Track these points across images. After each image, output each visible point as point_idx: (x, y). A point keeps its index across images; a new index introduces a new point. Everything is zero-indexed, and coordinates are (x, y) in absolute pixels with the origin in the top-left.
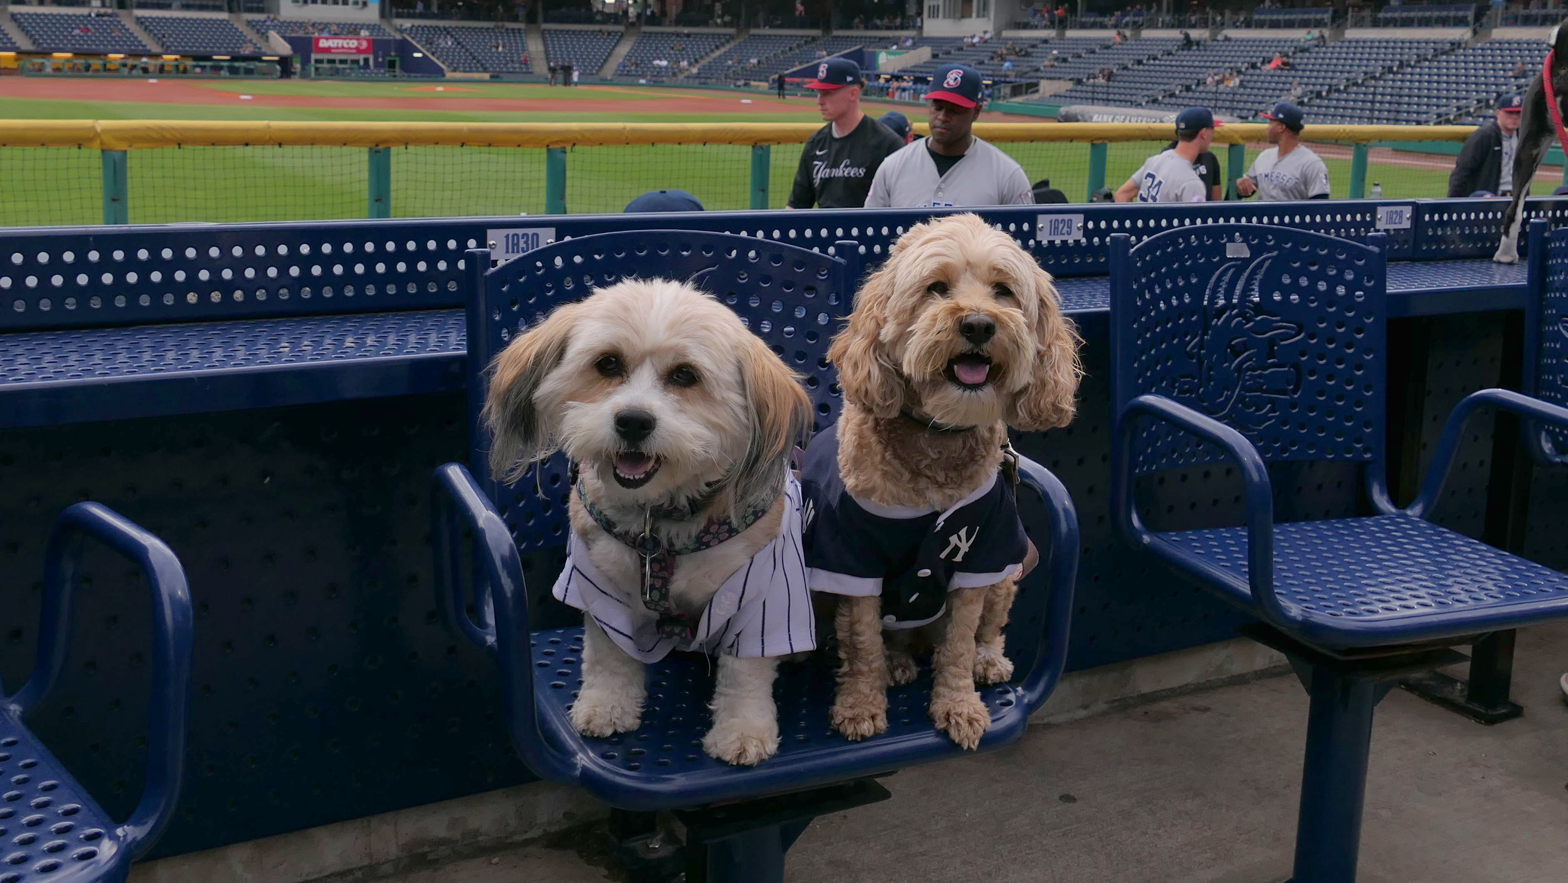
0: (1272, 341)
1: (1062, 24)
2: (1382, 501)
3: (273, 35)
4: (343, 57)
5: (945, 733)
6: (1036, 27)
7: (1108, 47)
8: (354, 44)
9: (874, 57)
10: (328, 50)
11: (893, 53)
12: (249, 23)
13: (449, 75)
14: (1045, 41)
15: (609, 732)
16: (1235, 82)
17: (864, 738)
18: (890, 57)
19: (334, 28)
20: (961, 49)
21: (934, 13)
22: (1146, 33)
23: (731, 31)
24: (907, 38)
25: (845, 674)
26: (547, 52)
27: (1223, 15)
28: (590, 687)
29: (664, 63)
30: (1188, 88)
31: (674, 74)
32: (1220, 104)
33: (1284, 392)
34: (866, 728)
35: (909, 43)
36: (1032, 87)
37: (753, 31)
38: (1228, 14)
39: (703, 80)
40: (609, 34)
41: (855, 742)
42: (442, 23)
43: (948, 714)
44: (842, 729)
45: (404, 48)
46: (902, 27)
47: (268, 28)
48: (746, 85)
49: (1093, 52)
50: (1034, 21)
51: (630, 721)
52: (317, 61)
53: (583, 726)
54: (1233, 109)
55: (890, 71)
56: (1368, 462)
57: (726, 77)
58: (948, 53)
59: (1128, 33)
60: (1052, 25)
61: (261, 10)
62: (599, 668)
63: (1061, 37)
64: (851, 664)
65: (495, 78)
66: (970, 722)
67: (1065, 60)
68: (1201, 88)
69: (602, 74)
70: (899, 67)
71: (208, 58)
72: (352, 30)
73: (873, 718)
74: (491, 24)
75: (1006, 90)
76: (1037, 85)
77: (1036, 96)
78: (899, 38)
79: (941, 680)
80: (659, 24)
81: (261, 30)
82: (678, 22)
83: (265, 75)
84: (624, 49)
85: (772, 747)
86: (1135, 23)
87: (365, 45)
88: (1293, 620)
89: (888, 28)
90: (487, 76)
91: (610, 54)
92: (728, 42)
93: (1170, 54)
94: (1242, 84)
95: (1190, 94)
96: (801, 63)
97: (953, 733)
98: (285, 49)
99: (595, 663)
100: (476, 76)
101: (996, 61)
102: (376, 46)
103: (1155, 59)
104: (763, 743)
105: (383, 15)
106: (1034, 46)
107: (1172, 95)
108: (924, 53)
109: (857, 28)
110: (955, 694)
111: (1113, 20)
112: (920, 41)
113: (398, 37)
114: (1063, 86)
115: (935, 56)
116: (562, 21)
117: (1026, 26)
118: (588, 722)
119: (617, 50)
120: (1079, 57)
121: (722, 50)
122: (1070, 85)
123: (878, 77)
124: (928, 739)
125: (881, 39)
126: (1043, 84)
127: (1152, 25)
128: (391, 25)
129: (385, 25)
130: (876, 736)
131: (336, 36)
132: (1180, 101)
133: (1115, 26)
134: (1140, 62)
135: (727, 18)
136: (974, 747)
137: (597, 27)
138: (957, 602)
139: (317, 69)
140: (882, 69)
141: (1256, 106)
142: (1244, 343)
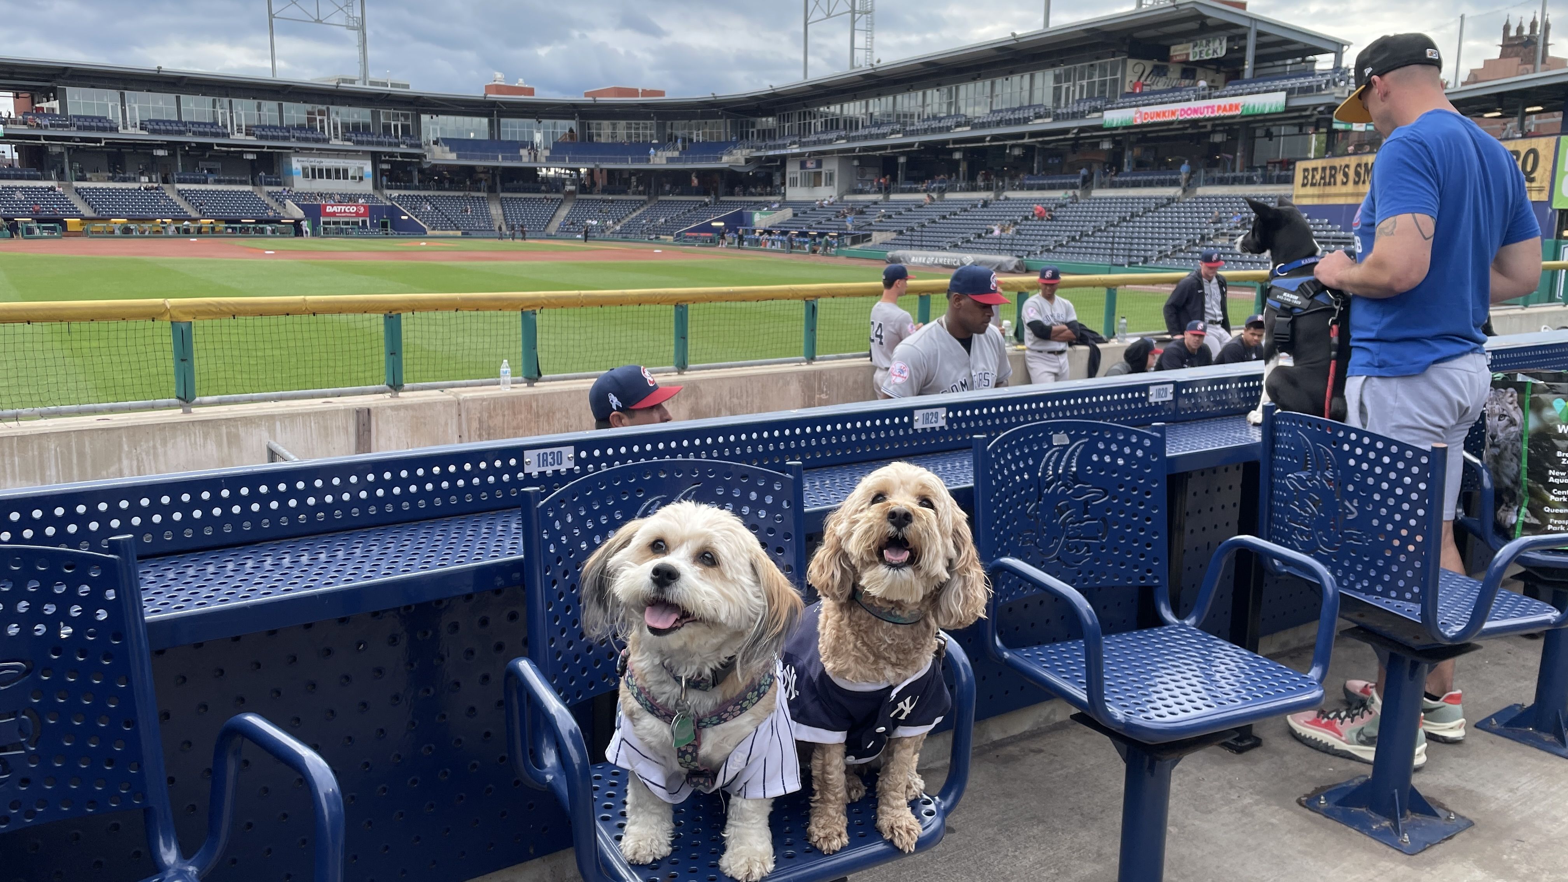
0: (1086, 502)
1: (887, 190)
2: (1168, 616)
3: (288, 202)
4: (346, 219)
5: (891, 841)
6: (868, 192)
7: (921, 207)
8: (353, 209)
9: (751, 216)
10: (333, 214)
11: (765, 214)
12: (269, 193)
13: (430, 233)
14: (875, 203)
15: (650, 860)
16: (1011, 231)
17: (835, 852)
18: (764, 217)
19: (337, 197)
20: (814, 210)
21: (794, 183)
22: (948, 196)
23: (645, 198)
24: (775, 202)
25: (817, 801)
26: (504, 215)
27: (1003, 181)
28: (634, 823)
29: (595, 223)
30: (980, 236)
31: (603, 231)
32: (1002, 247)
33: (1096, 539)
34: (836, 844)
35: (776, 206)
36: (867, 237)
37: (661, 198)
38: (1007, 180)
39: (625, 235)
40: (552, 200)
41: (829, 855)
42: (422, 193)
43: (892, 828)
44: (818, 845)
45: (393, 212)
46: (771, 194)
47: (285, 198)
48: (657, 238)
49: (910, 210)
50: (867, 188)
51: (665, 850)
52: (324, 223)
53: (631, 857)
54: (1012, 250)
55: (763, 226)
56: (1157, 586)
57: (642, 232)
58: (805, 213)
59: (935, 196)
60: (879, 191)
61: (278, 184)
62: (639, 810)
63: (887, 199)
64: (822, 794)
65: (466, 235)
66: (908, 832)
67: (890, 217)
68: (990, 235)
69: (548, 231)
70: (769, 224)
71: (238, 222)
72: (351, 199)
73: (839, 835)
74: (461, 194)
75: (848, 241)
76: (870, 235)
77: (870, 244)
78: (769, 202)
79: (884, 801)
80: (591, 193)
81: (279, 199)
82: (604, 191)
83: (283, 234)
84: (564, 212)
85: (770, 867)
86: (940, 188)
87: (362, 209)
88: (1119, 722)
89: (761, 195)
90: (459, 233)
91: (553, 215)
92: (642, 205)
93: (966, 210)
94: (1018, 232)
95: (981, 240)
96: (697, 221)
97: (897, 841)
98: (299, 213)
99: (635, 807)
100: (451, 233)
101: (840, 219)
102: (373, 211)
103: (955, 214)
104: (763, 864)
105: (375, 187)
106: (867, 207)
107: (968, 241)
108: (788, 213)
109: (738, 195)
110: (895, 812)
111: (924, 186)
112: (784, 204)
113: (389, 204)
114: (890, 236)
115: (795, 215)
116: (515, 190)
117: (861, 192)
118: (635, 854)
119: (559, 212)
120: (900, 214)
121: (638, 212)
122: (894, 235)
123: (754, 231)
124: (879, 847)
125: (756, 203)
126: (875, 234)
127: (953, 190)
128: (382, 194)
129: (378, 195)
130: (843, 848)
131: (340, 203)
132: (974, 246)
133: (925, 191)
134: (944, 217)
135: (641, 188)
136: (912, 850)
137: (542, 196)
138: (898, 747)
139: (325, 229)
140: (757, 225)
141: (1029, 248)
142: (1067, 505)
